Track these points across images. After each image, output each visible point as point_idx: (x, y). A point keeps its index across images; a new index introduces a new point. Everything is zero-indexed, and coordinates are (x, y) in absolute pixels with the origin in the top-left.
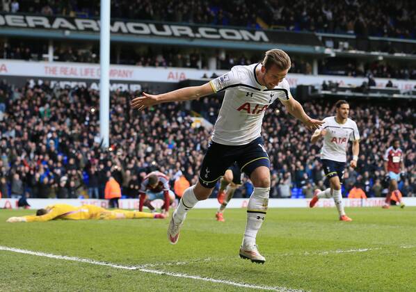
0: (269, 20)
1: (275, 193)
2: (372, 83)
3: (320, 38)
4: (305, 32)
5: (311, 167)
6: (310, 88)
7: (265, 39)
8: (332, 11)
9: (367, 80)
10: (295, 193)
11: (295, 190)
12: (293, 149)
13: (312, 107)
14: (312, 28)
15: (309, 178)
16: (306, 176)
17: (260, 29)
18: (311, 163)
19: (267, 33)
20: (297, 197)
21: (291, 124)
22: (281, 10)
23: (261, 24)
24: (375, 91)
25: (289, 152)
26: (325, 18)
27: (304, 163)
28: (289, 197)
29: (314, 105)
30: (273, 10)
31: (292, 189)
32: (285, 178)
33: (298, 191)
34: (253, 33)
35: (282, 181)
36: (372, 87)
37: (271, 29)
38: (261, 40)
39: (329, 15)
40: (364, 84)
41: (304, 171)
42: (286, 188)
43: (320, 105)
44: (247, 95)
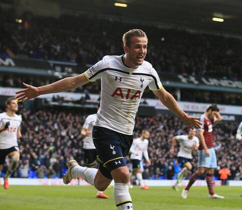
0: (16, 50)
1: (16, 174)
2: (88, 97)
3: (52, 65)
4: (41, 60)
5: (42, 157)
6: (43, 101)
7: (13, 64)
8: (61, 46)
9: (84, 95)
10: (31, 175)
11: (31, 172)
12: (31, 143)
13: (45, 114)
14: (46, 57)
15: (42, 164)
16: (39, 163)
17: (9, 57)
18: (42, 154)
19: (14, 60)
20: (33, 177)
21: (29, 126)
22: (24, 44)
23: (10, 53)
24: (90, 103)
25: (28, 146)
26: (56, 50)
27: (37, 153)
28: (27, 177)
29: (46, 112)
30: (19, 44)
32: (24, 164)
33: (33, 174)
34: (4, 59)
35: (22, 166)
36: (88, 101)
37: (17, 57)
38: (10, 65)
39: (58, 48)
40: (82, 98)
41: (38, 159)
43: (51, 112)
44: (116, 80)
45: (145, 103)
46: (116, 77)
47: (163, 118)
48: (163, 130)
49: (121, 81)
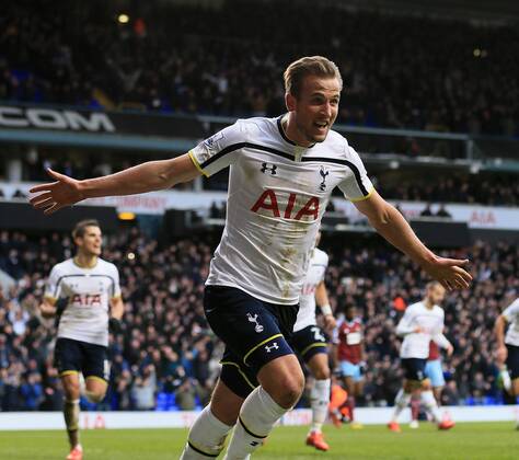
0: (115, 92)
1: (125, 402)
3: (207, 126)
4: (180, 114)
5: (189, 356)
6: (188, 216)
7: (109, 126)
8: (229, 78)
10: (163, 403)
11: (163, 396)
12: (160, 323)
13: (193, 250)
14: (192, 107)
15: (188, 374)
16: (181, 372)
17: (100, 110)
18: (190, 349)
19: (113, 117)
20: (166, 408)
21: (154, 279)
22: (136, 75)
23: (102, 100)
25: (151, 330)
26: (215, 89)
27: (177, 348)
28: (152, 409)
29: (196, 244)
30: (122, 75)
31: (156, 395)
32: (144, 376)
33: (168, 399)
34: (87, 116)
35: (138, 381)
37: (119, 109)
38: (102, 129)
39: (223, 85)
41: (179, 362)
42: (146, 394)
43: (207, 244)
44: (263, 170)
45: (442, 213)
46: (265, 164)
47: (488, 249)
48: (489, 282)
49: (274, 173)
